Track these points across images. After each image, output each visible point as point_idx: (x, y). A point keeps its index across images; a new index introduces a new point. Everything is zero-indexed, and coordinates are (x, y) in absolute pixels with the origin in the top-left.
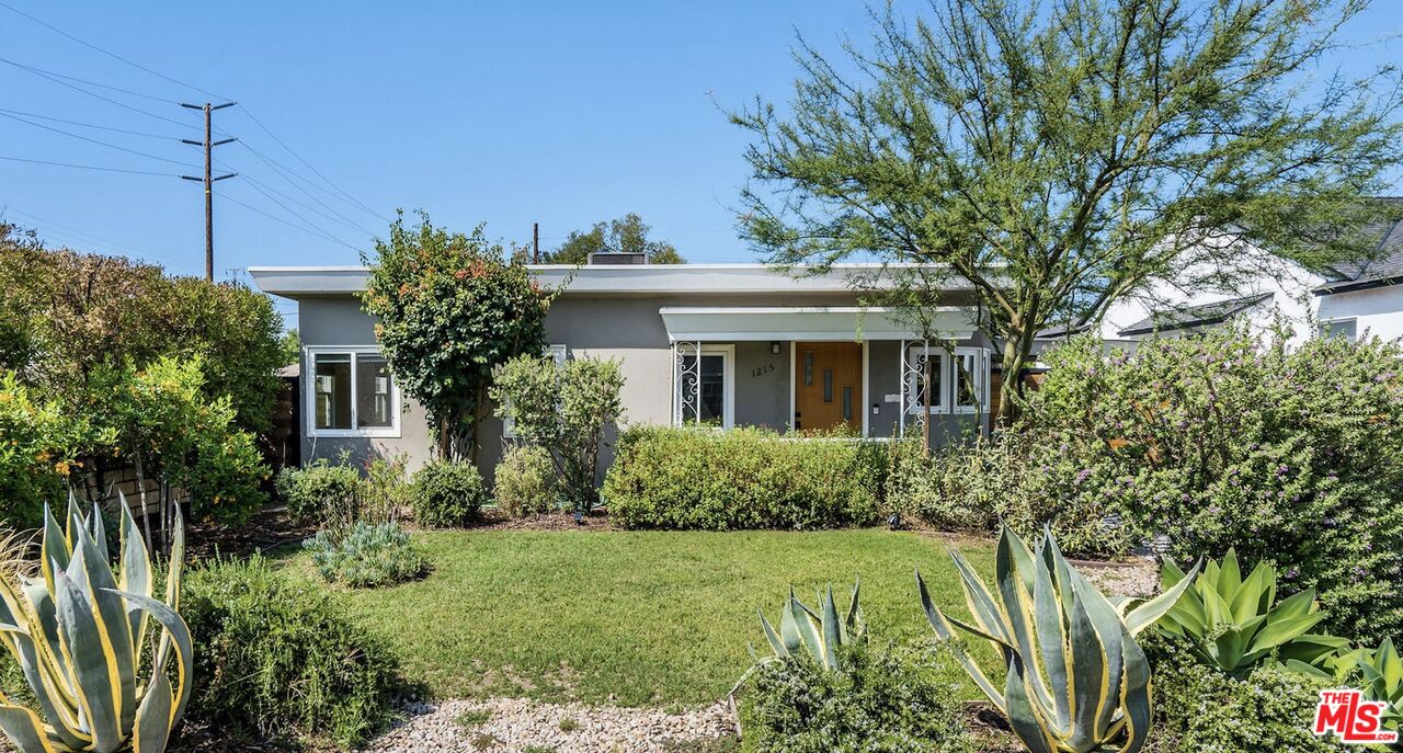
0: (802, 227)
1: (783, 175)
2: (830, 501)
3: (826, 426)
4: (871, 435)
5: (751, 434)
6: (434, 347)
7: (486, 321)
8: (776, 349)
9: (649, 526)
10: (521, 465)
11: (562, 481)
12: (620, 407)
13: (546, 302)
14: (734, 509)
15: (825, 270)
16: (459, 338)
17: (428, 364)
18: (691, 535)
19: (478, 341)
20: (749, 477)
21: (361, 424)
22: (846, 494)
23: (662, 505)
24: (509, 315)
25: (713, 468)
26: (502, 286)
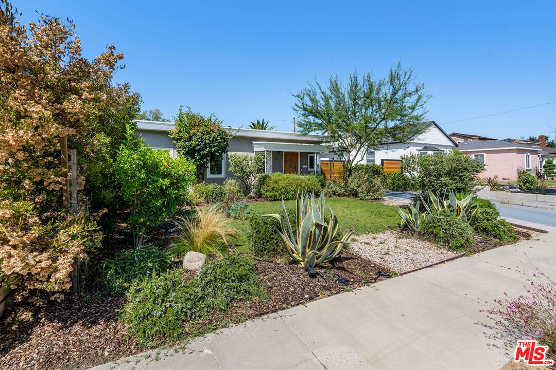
6: (201, 149)
8: (280, 154)
10: (231, 185)
13: (230, 138)
16: (211, 147)
17: (199, 155)
26: (223, 132)
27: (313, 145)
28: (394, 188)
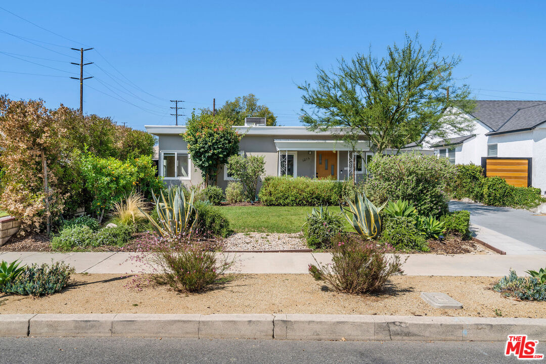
0: (318, 119)
1: (312, 103)
2: (326, 198)
3: (325, 176)
4: (340, 179)
5: (302, 179)
6: (206, 152)
7: (223, 144)
8: (310, 153)
9: (274, 205)
10: (233, 188)
11: (246, 193)
12: (264, 170)
13: (240, 138)
14: (298, 200)
15: (324, 130)
16: (214, 149)
17: (205, 157)
18: (286, 208)
19: (220, 150)
20: (302, 191)
21: (178, 176)
22: (330, 196)
23: (277, 199)
24: (230, 142)
25: (292, 188)
26: (228, 133)
27: (363, 141)
28: (489, 201)
